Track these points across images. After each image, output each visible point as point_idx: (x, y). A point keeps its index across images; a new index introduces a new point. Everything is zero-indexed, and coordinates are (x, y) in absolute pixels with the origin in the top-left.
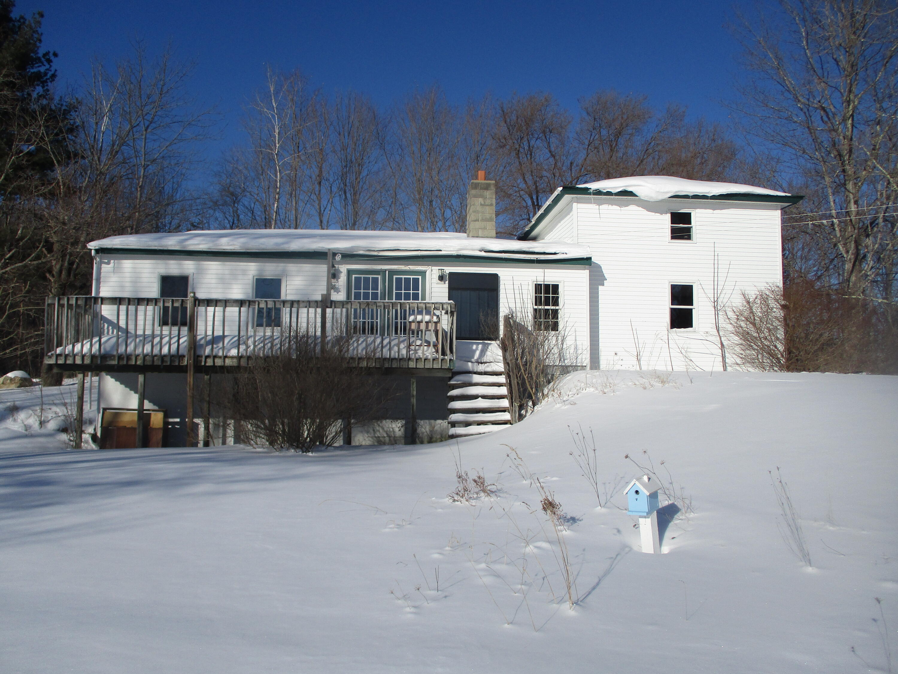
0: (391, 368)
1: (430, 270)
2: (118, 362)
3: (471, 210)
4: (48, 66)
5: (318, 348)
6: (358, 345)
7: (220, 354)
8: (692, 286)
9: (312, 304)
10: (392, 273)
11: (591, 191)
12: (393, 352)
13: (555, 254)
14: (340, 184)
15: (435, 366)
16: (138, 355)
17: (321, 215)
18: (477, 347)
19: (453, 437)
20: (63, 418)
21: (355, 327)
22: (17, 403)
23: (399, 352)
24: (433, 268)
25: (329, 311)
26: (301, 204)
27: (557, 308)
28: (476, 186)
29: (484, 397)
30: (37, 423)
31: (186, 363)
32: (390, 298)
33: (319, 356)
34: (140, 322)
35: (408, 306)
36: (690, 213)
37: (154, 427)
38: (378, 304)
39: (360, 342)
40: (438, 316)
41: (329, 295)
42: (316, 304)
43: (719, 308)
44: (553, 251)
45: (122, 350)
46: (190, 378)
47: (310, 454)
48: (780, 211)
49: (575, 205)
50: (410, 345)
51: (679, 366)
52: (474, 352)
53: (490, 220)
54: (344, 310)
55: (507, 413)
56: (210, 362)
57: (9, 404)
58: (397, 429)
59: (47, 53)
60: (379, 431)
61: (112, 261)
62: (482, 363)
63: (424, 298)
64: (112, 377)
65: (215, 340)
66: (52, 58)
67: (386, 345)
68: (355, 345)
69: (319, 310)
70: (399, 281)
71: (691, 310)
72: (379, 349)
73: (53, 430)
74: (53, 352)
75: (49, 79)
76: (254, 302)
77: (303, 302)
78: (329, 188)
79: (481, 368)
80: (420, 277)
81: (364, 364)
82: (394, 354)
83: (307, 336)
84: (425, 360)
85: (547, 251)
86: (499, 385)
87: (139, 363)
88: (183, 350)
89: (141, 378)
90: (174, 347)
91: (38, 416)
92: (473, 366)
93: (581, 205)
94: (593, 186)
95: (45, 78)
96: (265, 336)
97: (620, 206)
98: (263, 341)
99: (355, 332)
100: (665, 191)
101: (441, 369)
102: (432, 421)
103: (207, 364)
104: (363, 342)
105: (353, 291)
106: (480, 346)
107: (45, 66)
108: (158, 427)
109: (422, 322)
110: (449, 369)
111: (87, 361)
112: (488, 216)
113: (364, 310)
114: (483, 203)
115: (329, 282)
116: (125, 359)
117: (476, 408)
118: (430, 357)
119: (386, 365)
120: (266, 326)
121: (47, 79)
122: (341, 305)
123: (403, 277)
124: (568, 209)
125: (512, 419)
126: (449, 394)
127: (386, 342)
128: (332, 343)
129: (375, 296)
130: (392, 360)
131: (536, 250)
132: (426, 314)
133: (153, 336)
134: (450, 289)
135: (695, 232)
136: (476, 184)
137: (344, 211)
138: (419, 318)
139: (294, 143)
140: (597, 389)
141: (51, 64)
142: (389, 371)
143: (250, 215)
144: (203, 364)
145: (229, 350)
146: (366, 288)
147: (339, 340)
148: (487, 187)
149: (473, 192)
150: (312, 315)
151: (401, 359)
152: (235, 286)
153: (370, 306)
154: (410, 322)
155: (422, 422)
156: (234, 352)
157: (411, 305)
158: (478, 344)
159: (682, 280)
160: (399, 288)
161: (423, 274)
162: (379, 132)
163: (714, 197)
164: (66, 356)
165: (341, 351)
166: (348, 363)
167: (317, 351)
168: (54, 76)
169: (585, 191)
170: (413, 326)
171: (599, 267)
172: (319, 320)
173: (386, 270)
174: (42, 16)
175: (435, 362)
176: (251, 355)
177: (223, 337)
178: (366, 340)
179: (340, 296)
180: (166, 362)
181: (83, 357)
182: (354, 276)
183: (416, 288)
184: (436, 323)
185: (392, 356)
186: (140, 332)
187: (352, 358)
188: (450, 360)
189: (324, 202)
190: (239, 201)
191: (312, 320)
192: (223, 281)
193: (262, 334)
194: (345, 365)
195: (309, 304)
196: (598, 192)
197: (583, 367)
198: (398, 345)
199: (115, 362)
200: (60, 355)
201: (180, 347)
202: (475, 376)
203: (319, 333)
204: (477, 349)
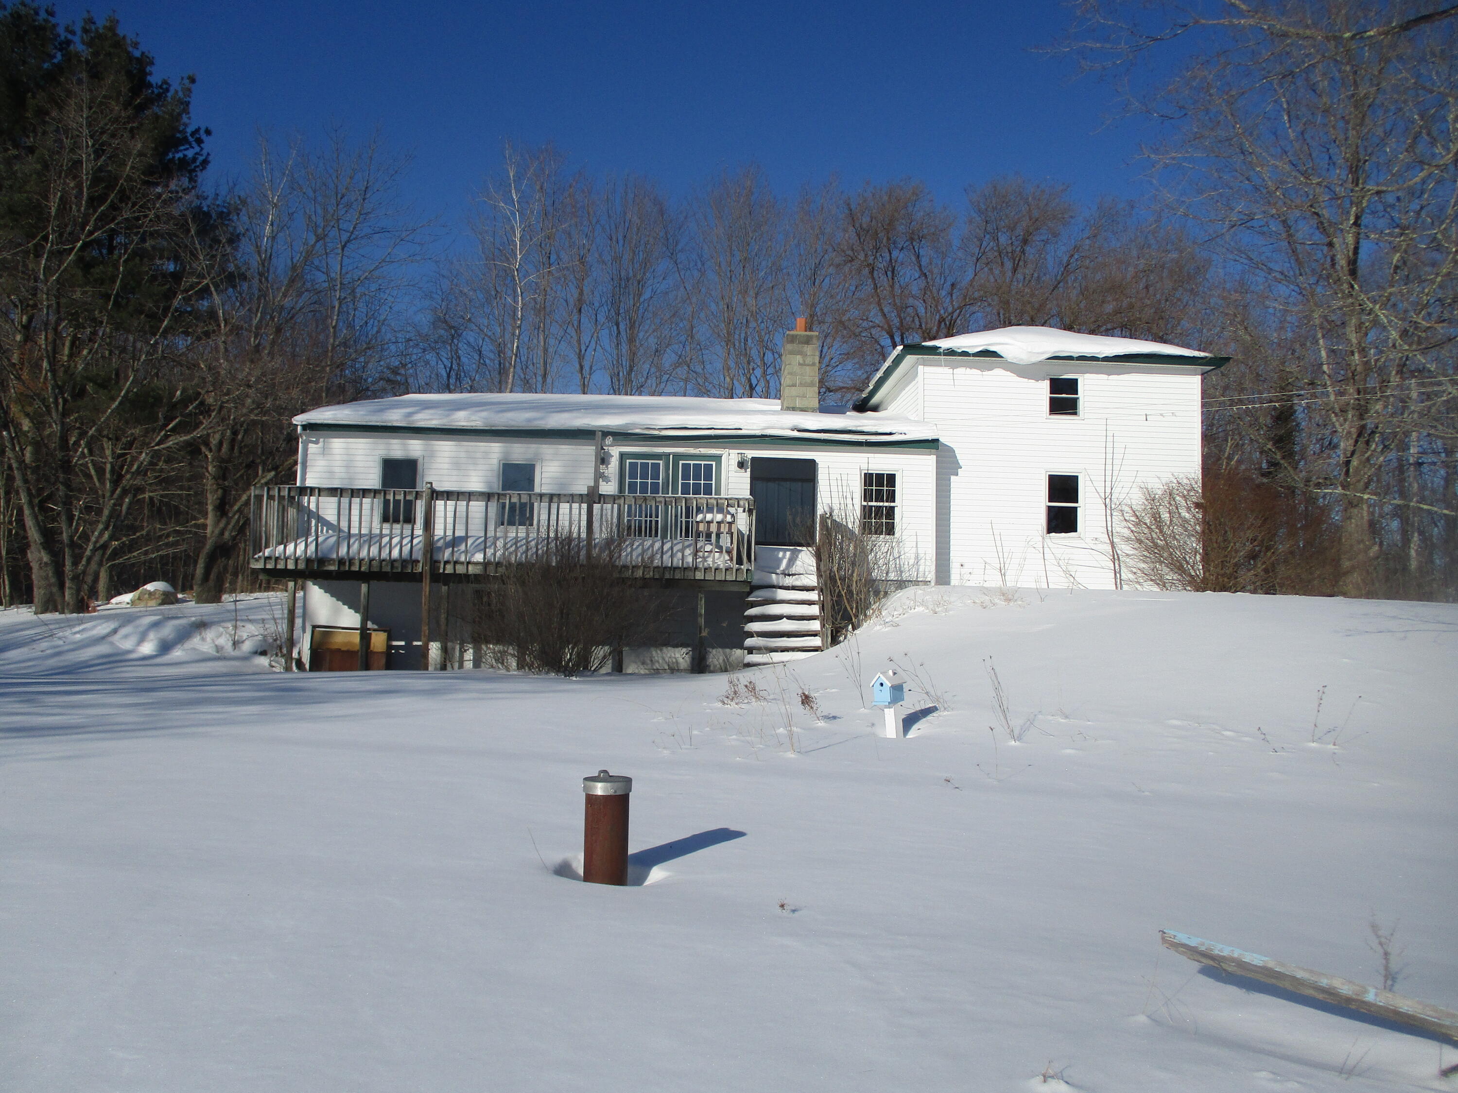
0: (674, 579)
1: (727, 453)
2: (339, 567)
3: (786, 372)
4: (197, 149)
5: (583, 553)
6: (632, 550)
7: (463, 559)
8: (1077, 477)
9: (576, 499)
10: (678, 457)
11: (941, 350)
12: (675, 560)
13: (890, 434)
14: (609, 311)
15: (729, 578)
16: (363, 560)
17: (581, 357)
18: (784, 555)
19: (749, 665)
20: (260, 638)
21: (629, 528)
22: (205, 618)
23: (683, 559)
24: (731, 451)
25: (597, 507)
26: (552, 341)
27: (892, 504)
28: (792, 339)
29: (790, 618)
30: (230, 643)
31: (420, 570)
32: (675, 491)
33: (585, 563)
34: (355, 518)
35: (695, 503)
36: (1077, 380)
37: (375, 650)
38: (658, 500)
39: (634, 547)
40: (733, 516)
41: (596, 486)
42: (581, 498)
43: (1113, 506)
44: (888, 431)
45: (343, 551)
46: (426, 586)
47: (574, 678)
48: (1200, 377)
49: (920, 368)
50: (697, 551)
51: (1058, 582)
52: (780, 561)
53: (812, 385)
54: (616, 506)
55: (817, 638)
56: (449, 569)
57: (193, 619)
58: (681, 660)
59: (197, 131)
60: (658, 662)
61: (321, 440)
62: (789, 575)
63: (718, 492)
64: (320, 588)
65: (455, 542)
66: (204, 138)
67: (667, 552)
68: (629, 550)
69: (584, 506)
70: (686, 467)
71: (1076, 508)
72: (659, 556)
73: (250, 653)
74: (261, 554)
75: (198, 166)
76: (505, 495)
77: (565, 495)
78: (594, 317)
79: (788, 581)
80: (714, 463)
81: (639, 573)
82: (678, 562)
83: (569, 539)
84: (716, 569)
85: (880, 431)
86: (810, 603)
87: (363, 569)
88: (418, 555)
89: (364, 588)
90: (406, 549)
91: (230, 635)
92: (778, 579)
93: (929, 369)
94: (944, 344)
95: (193, 167)
96: (517, 537)
97: (982, 369)
98: (516, 543)
99: (629, 534)
100: (1040, 351)
101: (736, 581)
102: (728, 650)
103: (446, 572)
104: (638, 546)
105: (627, 480)
106: (788, 554)
107: (193, 148)
108: (380, 650)
109: (712, 522)
110: (745, 582)
111: (302, 566)
112: (808, 379)
113: (640, 506)
114: (801, 362)
115: (597, 469)
116: (347, 563)
117: (779, 632)
118: (721, 566)
119: (667, 576)
120: (520, 525)
121: (196, 167)
122: (612, 500)
123: (692, 462)
124: (911, 375)
125: (823, 644)
126: (746, 613)
127: (667, 546)
128: (601, 548)
129: (655, 487)
130: (674, 569)
131: (866, 429)
132: (718, 512)
133: (381, 536)
134: (753, 479)
135: (1081, 404)
136: (793, 336)
137: (615, 352)
138: (709, 517)
139: (544, 252)
140: (928, 608)
141: (202, 145)
142: (671, 583)
143: (477, 357)
144: (441, 571)
145: (473, 555)
146: (644, 476)
147: (609, 542)
148: (808, 341)
149: (789, 347)
150: (575, 511)
151: (685, 568)
152: (473, 473)
153: (648, 502)
154: (697, 522)
155: (714, 651)
156: (479, 557)
157: (699, 501)
158: (785, 551)
159: (1064, 469)
160: (686, 476)
161: (718, 458)
162: (669, 236)
163: (1107, 359)
164: (277, 559)
165: (611, 556)
166: (620, 572)
167: (581, 558)
168: (205, 162)
169: (934, 350)
170: (702, 527)
171: (951, 450)
172: (584, 517)
173: (669, 454)
174: (193, 80)
175: (728, 572)
176: (502, 560)
177: (465, 538)
178: (642, 544)
179: (609, 488)
180: (397, 568)
181: (297, 560)
182: (628, 461)
183: (708, 477)
184: (730, 524)
185: (675, 564)
186: (355, 531)
187: (625, 567)
188: (747, 570)
189: (585, 338)
190: (460, 336)
191: (575, 517)
192: (457, 465)
193: (514, 535)
194: (616, 575)
195: (572, 498)
196: (951, 352)
197: (926, 583)
198: (682, 551)
199: (333, 568)
200: (269, 558)
201: (414, 549)
202: (779, 591)
203: (584, 535)
204: (784, 557)
